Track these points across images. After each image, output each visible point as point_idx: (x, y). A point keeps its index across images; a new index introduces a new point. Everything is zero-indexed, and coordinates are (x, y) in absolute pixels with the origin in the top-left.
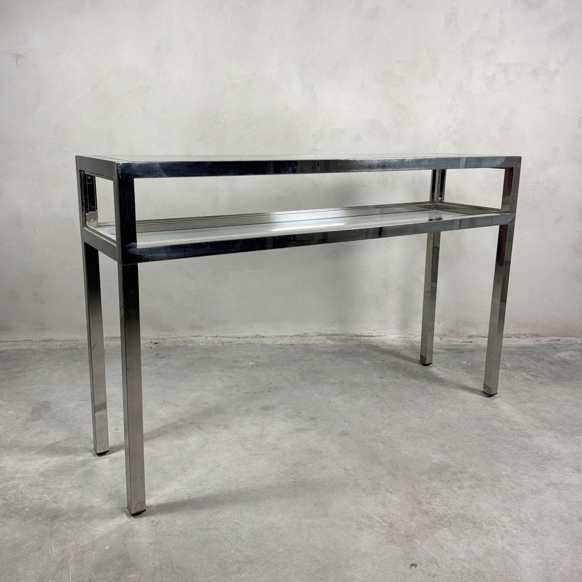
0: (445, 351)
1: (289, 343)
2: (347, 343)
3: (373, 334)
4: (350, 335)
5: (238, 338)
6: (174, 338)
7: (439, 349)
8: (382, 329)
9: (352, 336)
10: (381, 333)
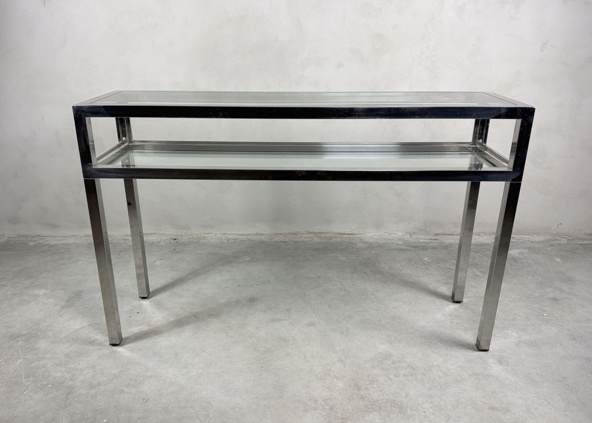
0: (412, 249)
1: (283, 240)
2: (330, 240)
3: (353, 232)
4: (334, 233)
5: (242, 235)
6: (190, 235)
7: (407, 246)
8: (361, 228)
9: (336, 234)
10: (360, 231)
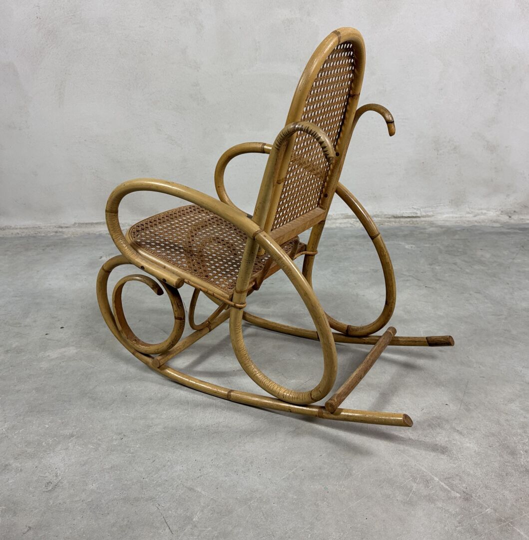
0: (518, 231)
3: (417, 213)
7: (509, 229)
8: (430, 207)
10: (427, 212)
